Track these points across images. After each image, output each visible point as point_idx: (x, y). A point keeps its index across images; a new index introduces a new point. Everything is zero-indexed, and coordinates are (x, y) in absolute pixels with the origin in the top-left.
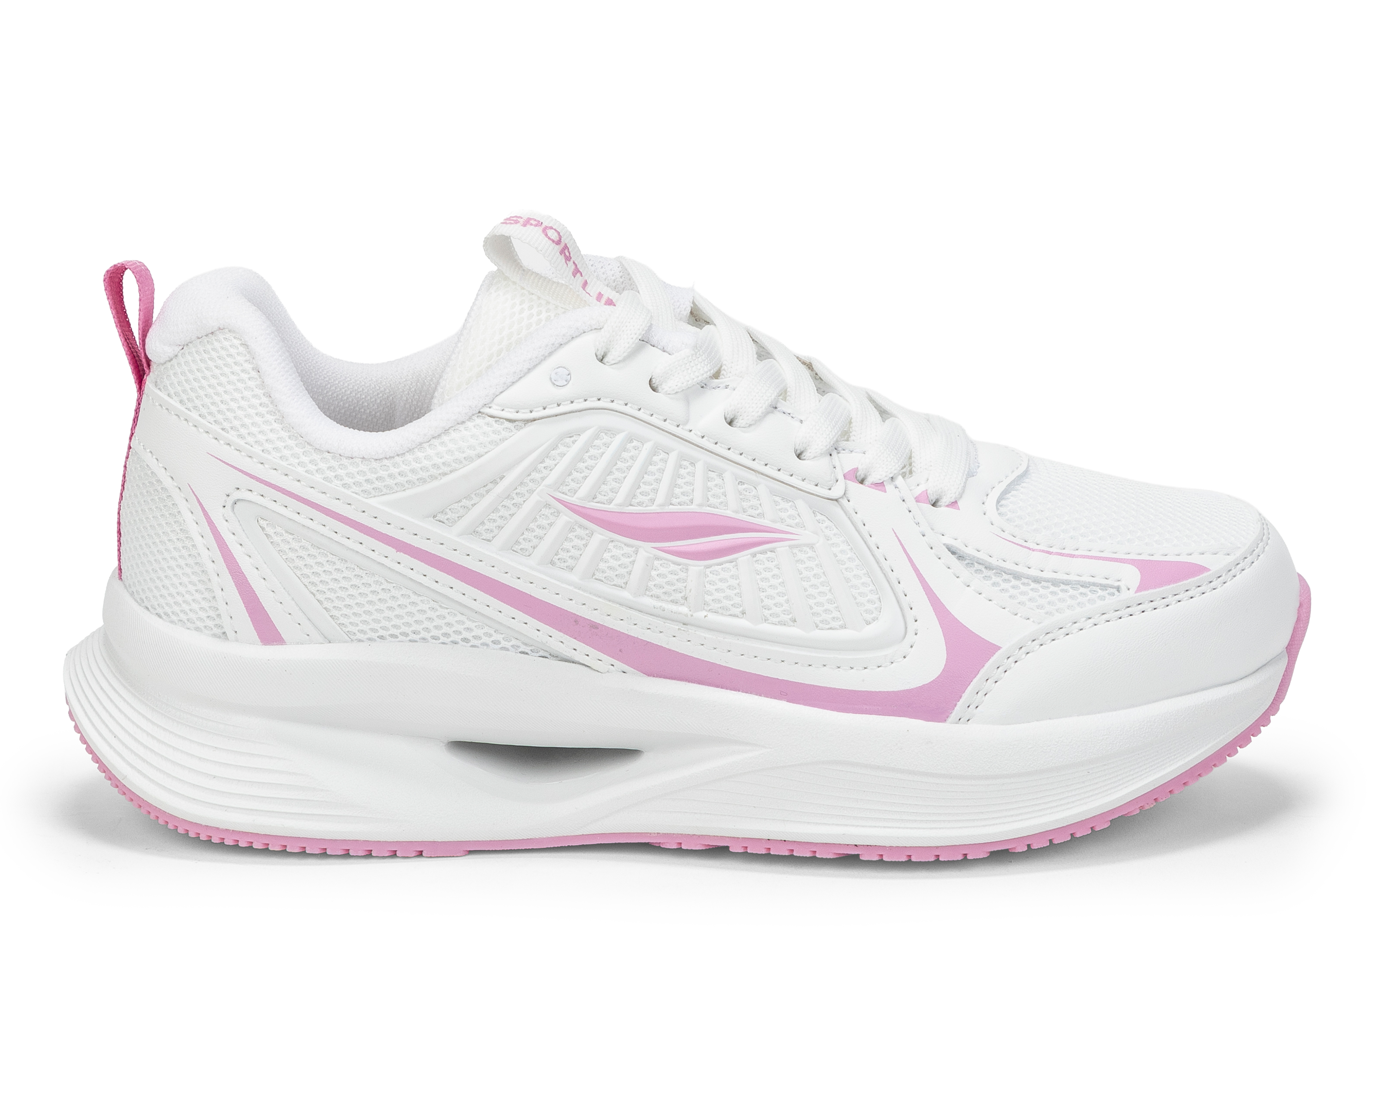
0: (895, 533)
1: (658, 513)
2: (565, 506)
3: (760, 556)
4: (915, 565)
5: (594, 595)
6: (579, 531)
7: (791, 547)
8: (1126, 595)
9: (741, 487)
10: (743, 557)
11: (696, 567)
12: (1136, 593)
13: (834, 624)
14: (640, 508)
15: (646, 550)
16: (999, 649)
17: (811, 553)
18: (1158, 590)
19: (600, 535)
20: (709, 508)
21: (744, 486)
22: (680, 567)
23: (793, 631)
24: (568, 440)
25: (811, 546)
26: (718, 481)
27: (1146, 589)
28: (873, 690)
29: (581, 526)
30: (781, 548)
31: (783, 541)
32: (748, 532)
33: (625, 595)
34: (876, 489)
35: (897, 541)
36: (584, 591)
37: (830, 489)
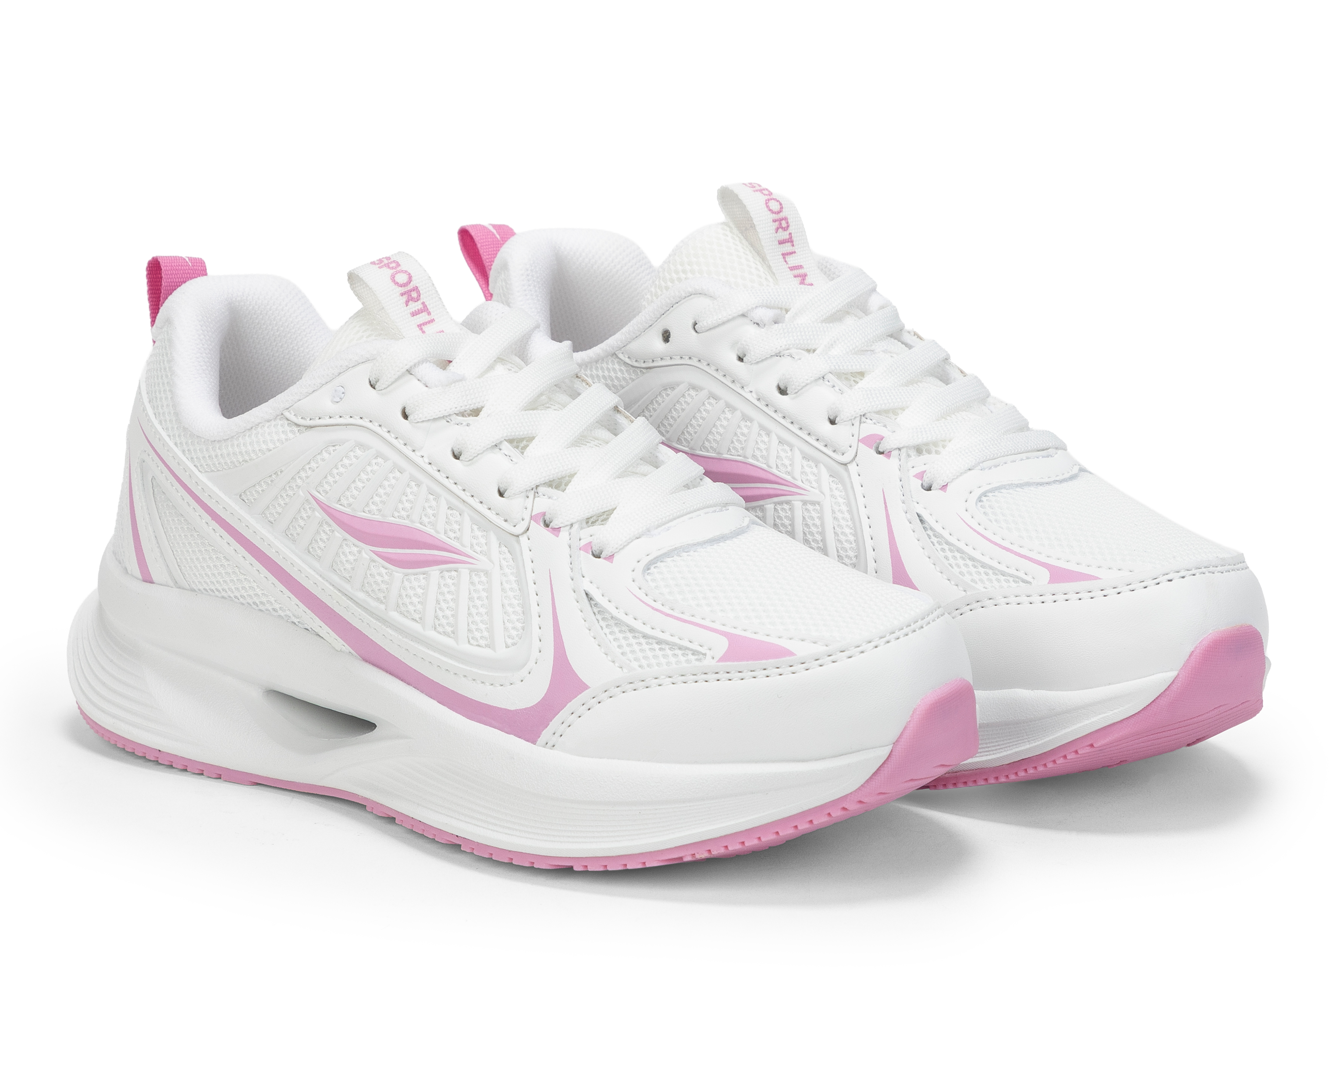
0: (550, 573)
1: (380, 522)
2: (317, 503)
3: (446, 574)
4: (555, 603)
5: (331, 584)
6: (327, 528)
7: (471, 571)
8: (708, 662)
9: (450, 512)
10: (434, 571)
11: (399, 573)
12: (717, 662)
13: (482, 642)
14: (369, 515)
15: (366, 552)
16: (587, 689)
17: (484, 579)
18: (736, 663)
19: (339, 534)
20: (420, 526)
21: (451, 512)
22: (387, 571)
23: (449, 642)
24: (331, 449)
25: (487, 573)
26: (434, 503)
27: (726, 661)
28: (492, 705)
29: (327, 523)
30: (464, 570)
31: (464, 563)
32: (442, 551)
33: (347, 587)
34: (552, 533)
35: (549, 580)
36: (323, 578)
37: (515, 526)
